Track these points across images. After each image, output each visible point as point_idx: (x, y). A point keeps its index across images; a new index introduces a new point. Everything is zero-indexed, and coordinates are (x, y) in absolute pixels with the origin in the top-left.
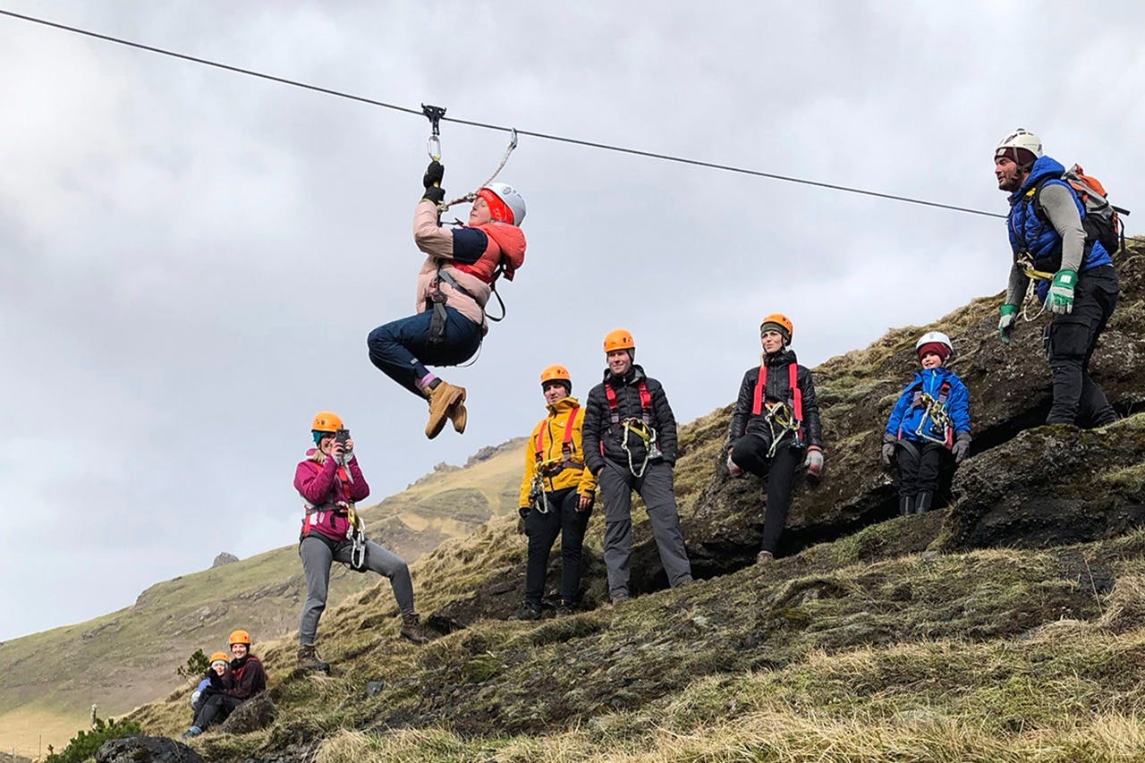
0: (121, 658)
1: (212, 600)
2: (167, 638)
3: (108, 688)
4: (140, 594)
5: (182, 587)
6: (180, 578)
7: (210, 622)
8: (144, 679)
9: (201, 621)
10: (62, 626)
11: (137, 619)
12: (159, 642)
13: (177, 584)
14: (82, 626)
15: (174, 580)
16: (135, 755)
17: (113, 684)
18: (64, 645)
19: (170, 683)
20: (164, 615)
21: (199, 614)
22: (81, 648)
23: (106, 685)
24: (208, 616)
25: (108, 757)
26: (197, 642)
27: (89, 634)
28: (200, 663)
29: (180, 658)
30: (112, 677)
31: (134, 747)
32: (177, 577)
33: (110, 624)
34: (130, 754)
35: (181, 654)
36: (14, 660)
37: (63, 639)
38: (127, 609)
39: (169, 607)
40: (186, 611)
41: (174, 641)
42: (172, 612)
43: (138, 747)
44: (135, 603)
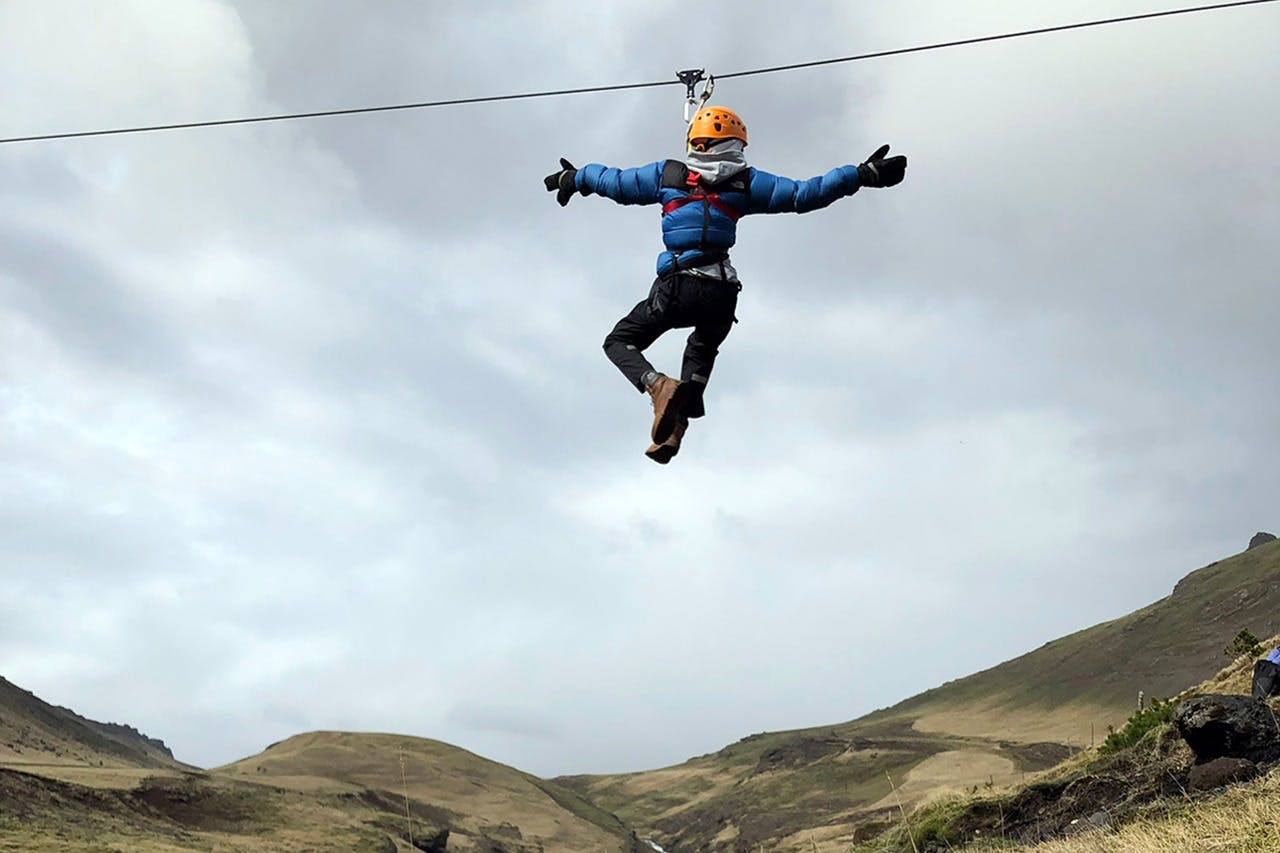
0: (1162, 648)
1: (1250, 582)
2: (1205, 625)
3: (1152, 678)
4: (1176, 583)
5: (1217, 573)
6: (1216, 563)
7: (1251, 604)
8: (1184, 666)
9: (1239, 605)
10: (1103, 621)
11: (1175, 608)
12: (1198, 629)
13: (1213, 570)
14: (1122, 620)
15: (1210, 566)
16: (1212, 713)
17: (1156, 674)
18: (1106, 641)
19: (1212, 668)
20: (1202, 602)
21: (1238, 598)
22: (1123, 640)
23: (1150, 675)
24: (1245, 600)
25: (1184, 716)
26: (1237, 626)
27: (1129, 627)
28: (1247, 641)
29: (1220, 643)
30: (1153, 667)
31: (1209, 705)
32: (1211, 562)
33: (1149, 616)
34: (1206, 712)
35: (1221, 639)
36: (1061, 658)
37: (1104, 634)
38: (1163, 600)
39: (1206, 594)
40: (1223, 596)
41: (1213, 627)
42: (1209, 598)
43: (1213, 705)
44: (1172, 593)
